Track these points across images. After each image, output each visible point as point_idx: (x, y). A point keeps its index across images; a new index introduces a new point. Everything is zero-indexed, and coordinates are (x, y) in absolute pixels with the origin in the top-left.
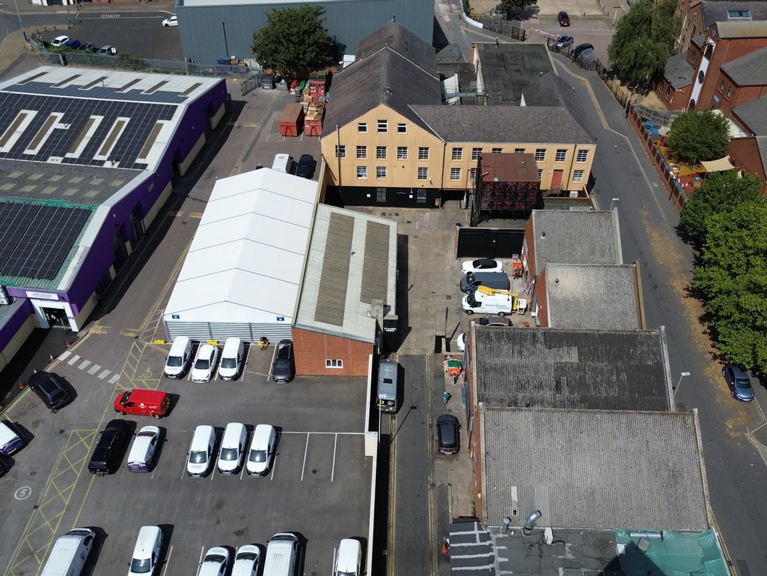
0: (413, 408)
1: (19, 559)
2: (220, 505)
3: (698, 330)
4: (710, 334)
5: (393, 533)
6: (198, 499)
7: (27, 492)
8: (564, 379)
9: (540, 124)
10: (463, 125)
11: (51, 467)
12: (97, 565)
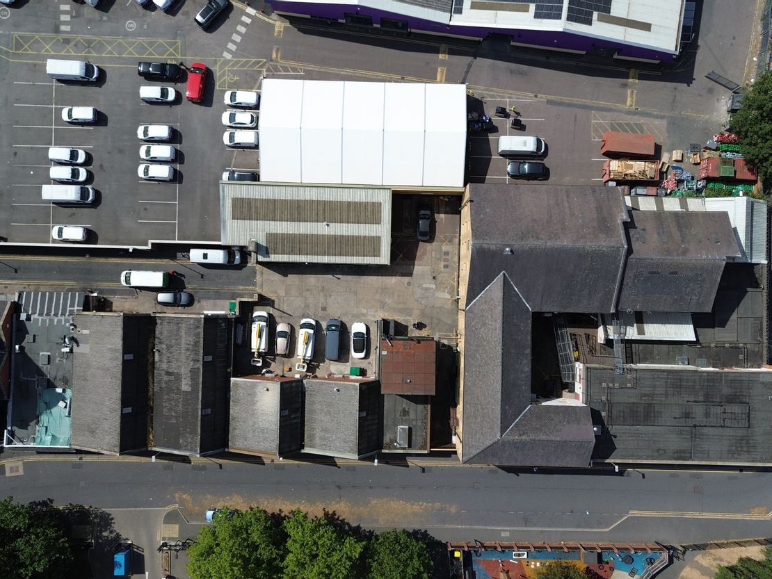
0: (202, 276)
1: (85, 40)
2: (121, 151)
3: (284, 506)
4: (279, 515)
5: (102, 260)
6: (126, 137)
7: (131, 28)
8: (172, 378)
9: (483, 409)
10: (482, 329)
11: (151, 37)
12: (81, 87)
